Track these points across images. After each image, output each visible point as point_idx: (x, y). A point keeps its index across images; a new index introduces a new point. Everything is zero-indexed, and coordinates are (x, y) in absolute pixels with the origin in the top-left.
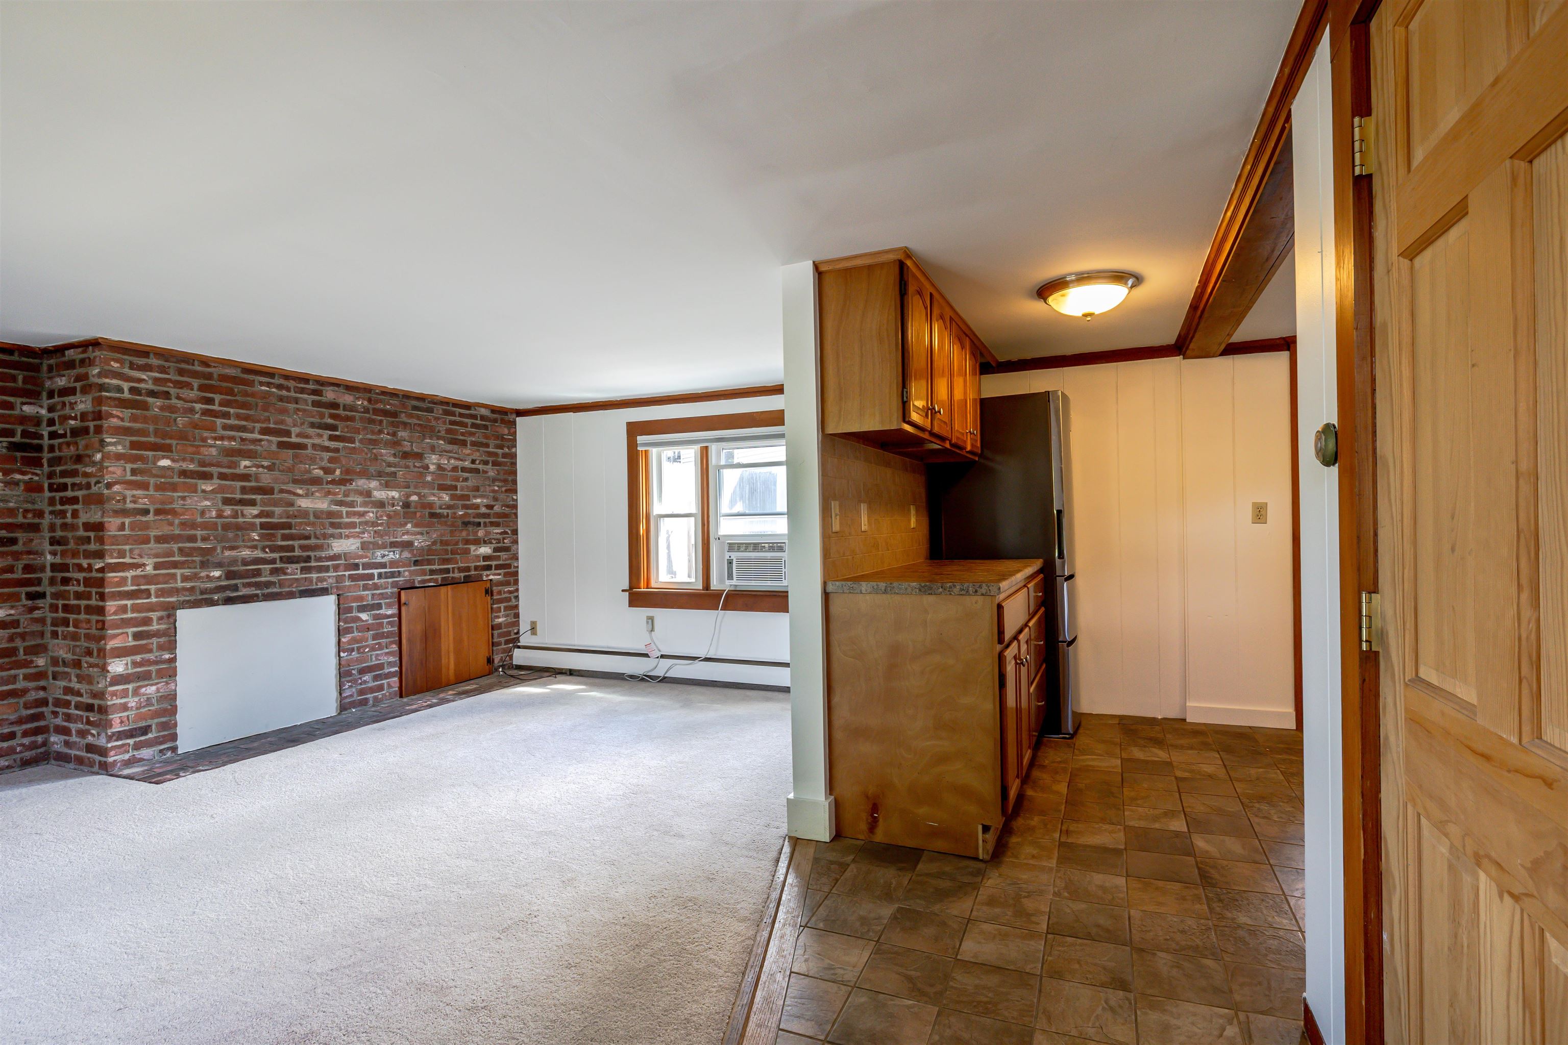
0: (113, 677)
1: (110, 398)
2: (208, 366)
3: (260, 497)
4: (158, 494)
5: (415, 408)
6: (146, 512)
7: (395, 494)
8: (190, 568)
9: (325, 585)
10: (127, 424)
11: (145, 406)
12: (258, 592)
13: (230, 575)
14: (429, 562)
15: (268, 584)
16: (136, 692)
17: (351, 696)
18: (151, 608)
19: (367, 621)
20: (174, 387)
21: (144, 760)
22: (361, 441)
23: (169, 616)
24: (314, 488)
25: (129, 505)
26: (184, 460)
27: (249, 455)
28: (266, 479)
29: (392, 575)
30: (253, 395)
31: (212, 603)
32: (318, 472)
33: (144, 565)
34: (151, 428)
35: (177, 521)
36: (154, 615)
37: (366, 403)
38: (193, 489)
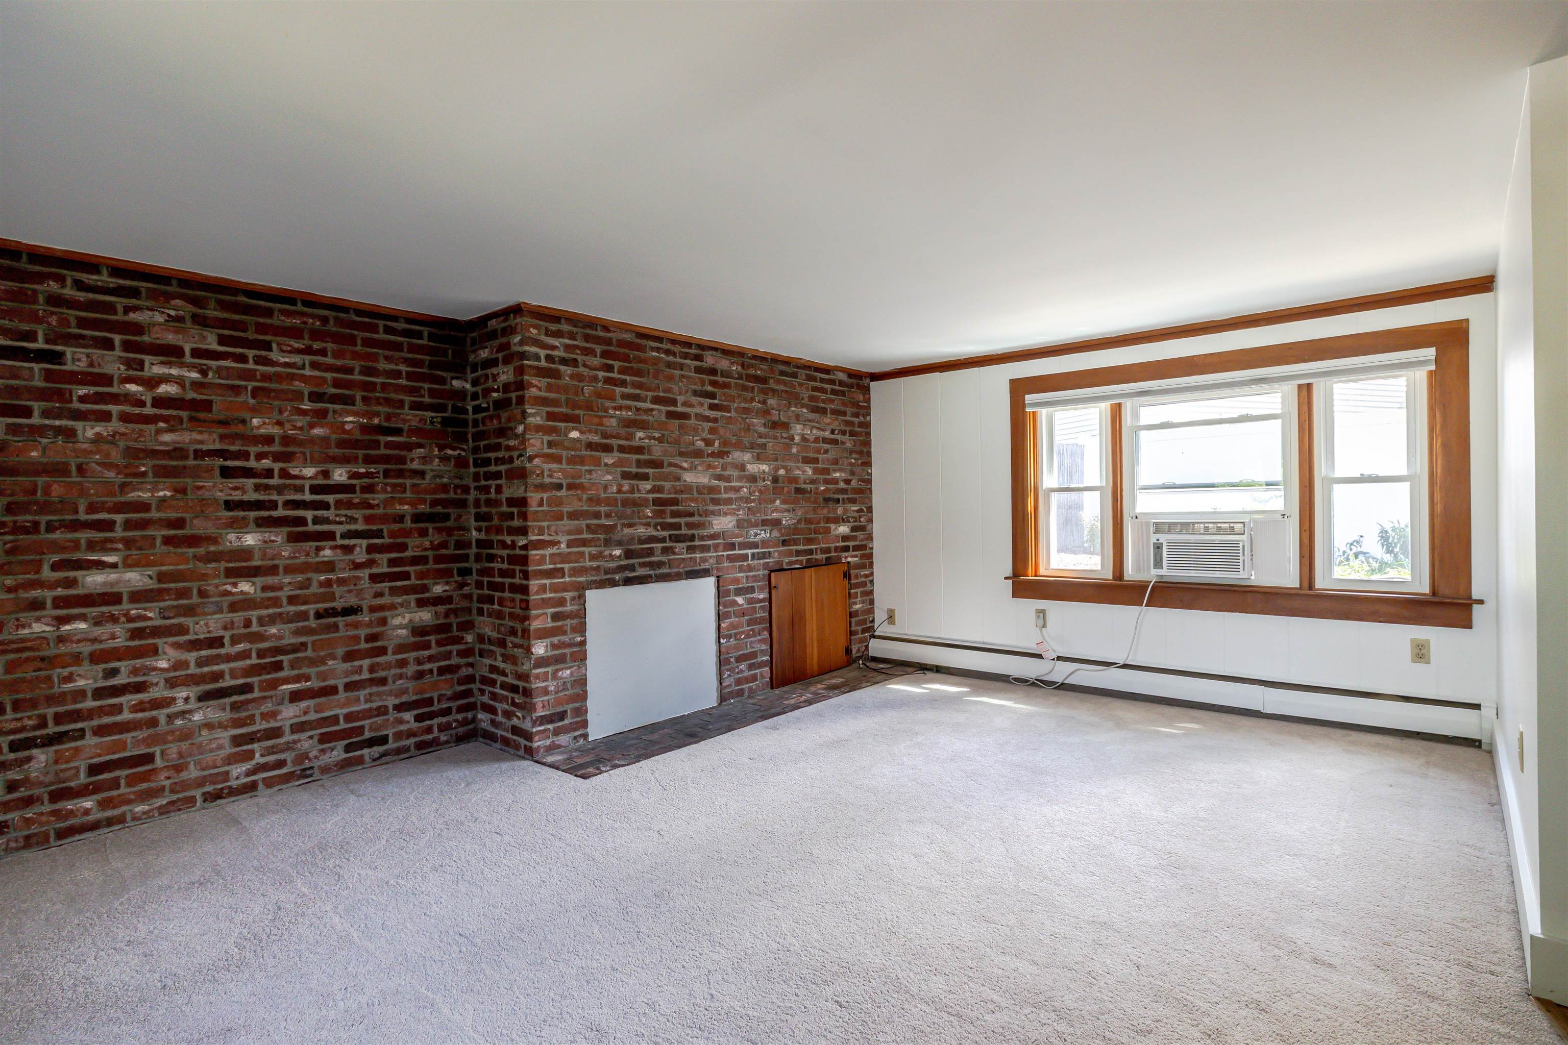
0: (536, 660)
1: (530, 366)
2: (608, 330)
3: (653, 470)
4: (569, 468)
5: (782, 373)
6: (559, 487)
7: (765, 467)
8: (596, 546)
9: (706, 566)
10: (543, 394)
11: (556, 374)
12: (652, 572)
13: (629, 554)
14: (796, 542)
15: (660, 564)
16: (555, 677)
17: (730, 686)
18: (565, 588)
19: (742, 605)
20: (582, 354)
21: (562, 746)
22: (736, 410)
23: (580, 597)
24: (697, 461)
25: (547, 480)
26: (590, 431)
27: (643, 425)
28: (657, 451)
29: (764, 556)
30: (644, 361)
31: (613, 584)
32: (700, 444)
33: (559, 542)
34: (563, 398)
35: (585, 497)
36: (568, 595)
37: (740, 368)
38: (597, 462)
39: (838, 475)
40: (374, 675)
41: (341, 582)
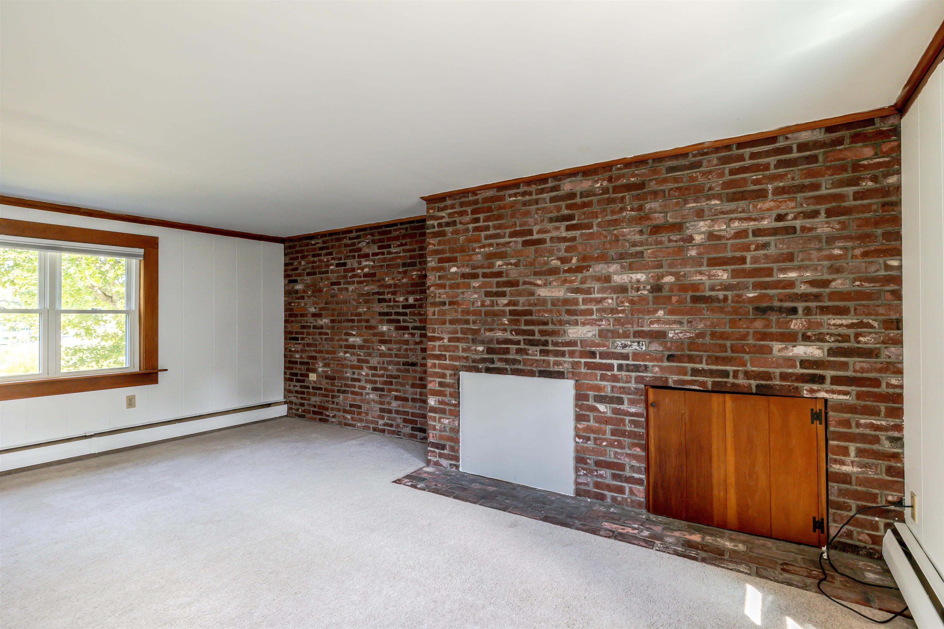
0: (430, 407)
1: (429, 233)
3: (509, 289)
4: (450, 291)
5: (671, 169)
6: (444, 304)
7: (641, 277)
8: (466, 343)
9: (560, 368)
10: (436, 248)
11: (445, 234)
12: (508, 367)
13: (490, 351)
14: (691, 359)
15: (514, 361)
16: (440, 420)
17: (586, 484)
18: (447, 367)
19: (604, 413)
20: (458, 216)
21: (443, 466)
22: (599, 225)
23: (455, 375)
24: (551, 278)
25: (437, 300)
26: (463, 266)
27: (502, 256)
28: (514, 273)
29: (637, 368)
30: (504, 208)
31: (478, 370)
32: (555, 263)
33: (443, 338)
34: (448, 247)
35: (460, 310)
36: (448, 372)
37: (605, 183)
38: (468, 286)
39: (792, 275)
41: (411, 350)
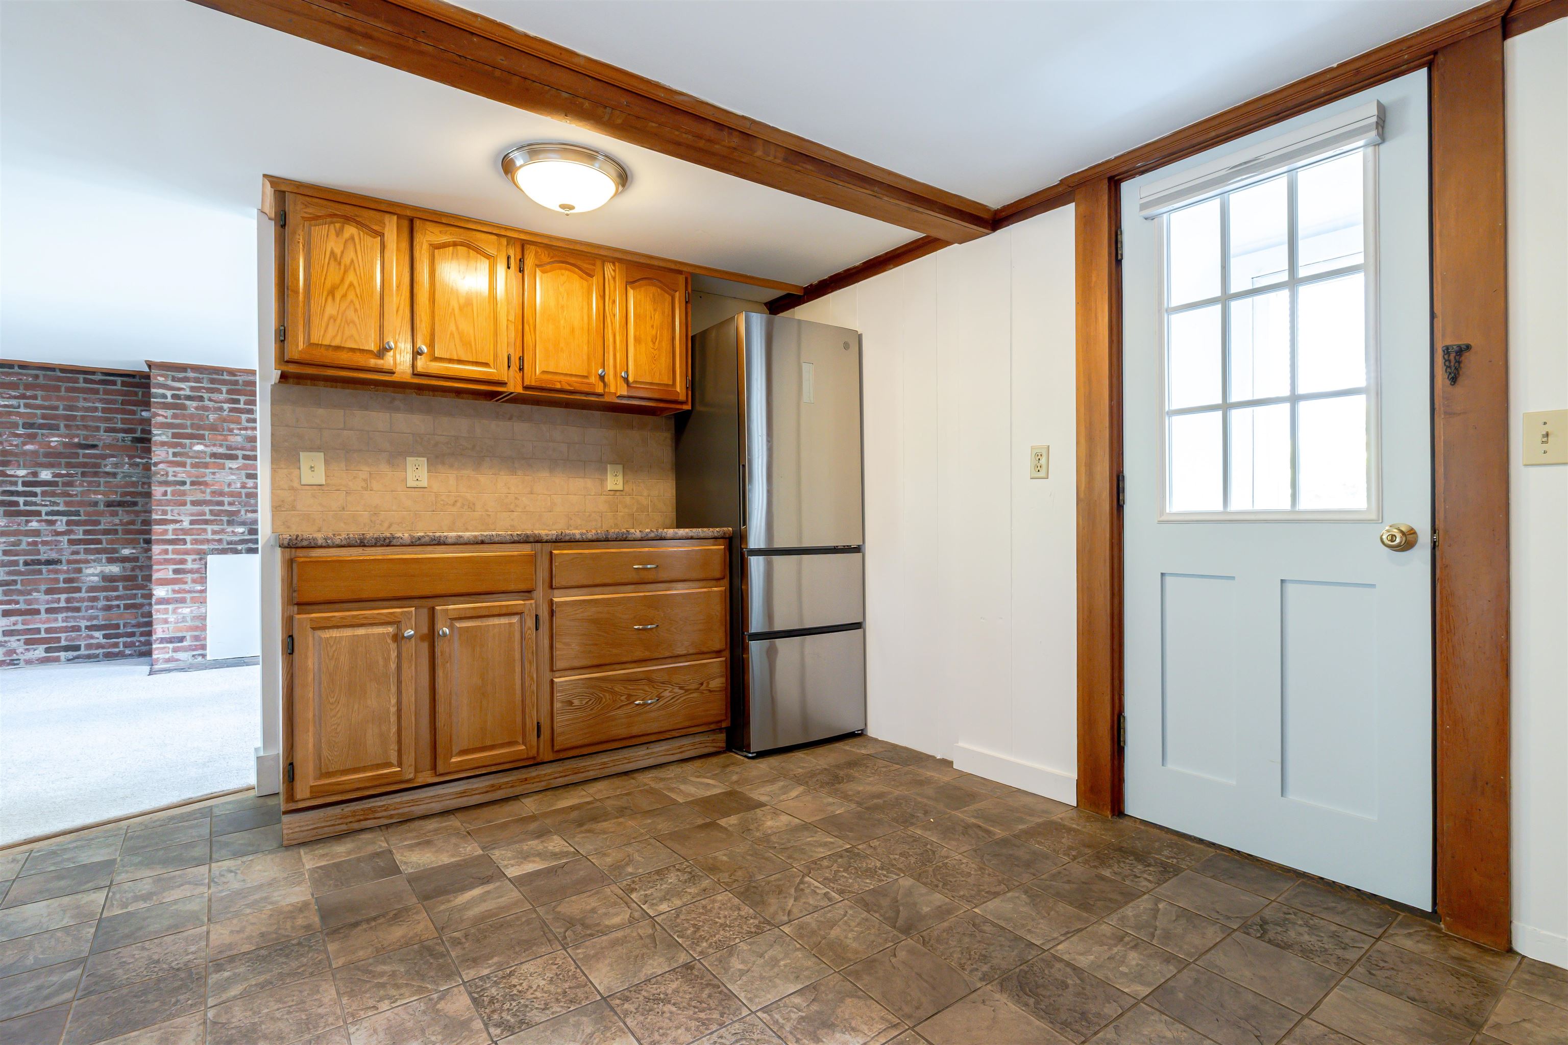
0: (157, 599)
1: (157, 402)
2: (235, 375)
4: (193, 470)
6: (183, 483)
8: (217, 525)
10: (169, 421)
11: (184, 407)
13: (251, 532)
16: (175, 611)
18: (187, 552)
20: (207, 392)
21: (180, 660)
23: (201, 559)
25: (171, 478)
26: (214, 445)
31: (236, 552)
33: (182, 521)
34: (189, 423)
35: (208, 491)
36: (189, 558)
38: (223, 467)
40: (69, 605)
41: (45, 543)
